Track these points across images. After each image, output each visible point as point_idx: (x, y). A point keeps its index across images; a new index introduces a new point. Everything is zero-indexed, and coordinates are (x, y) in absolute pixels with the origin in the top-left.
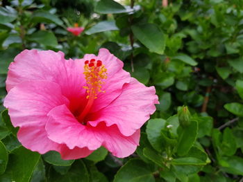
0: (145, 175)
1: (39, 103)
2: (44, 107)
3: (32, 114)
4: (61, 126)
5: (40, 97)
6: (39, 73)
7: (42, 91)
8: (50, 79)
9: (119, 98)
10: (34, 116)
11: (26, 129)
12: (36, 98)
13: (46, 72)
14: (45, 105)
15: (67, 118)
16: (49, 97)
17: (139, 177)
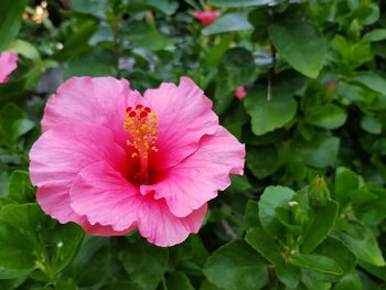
0: (255, 267)
1: (76, 154)
2: (82, 161)
3: (61, 170)
4: (93, 191)
5: (81, 146)
6: (86, 112)
7: (84, 138)
8: (101, 120)
9: (194, 157)
10: (63, 173)
11: (47, 190)
12: (73, 147)
13: (96, 110)
14: (84, 158)
15: (109, 178)
16: (93, 146)
17: (246, 267)
